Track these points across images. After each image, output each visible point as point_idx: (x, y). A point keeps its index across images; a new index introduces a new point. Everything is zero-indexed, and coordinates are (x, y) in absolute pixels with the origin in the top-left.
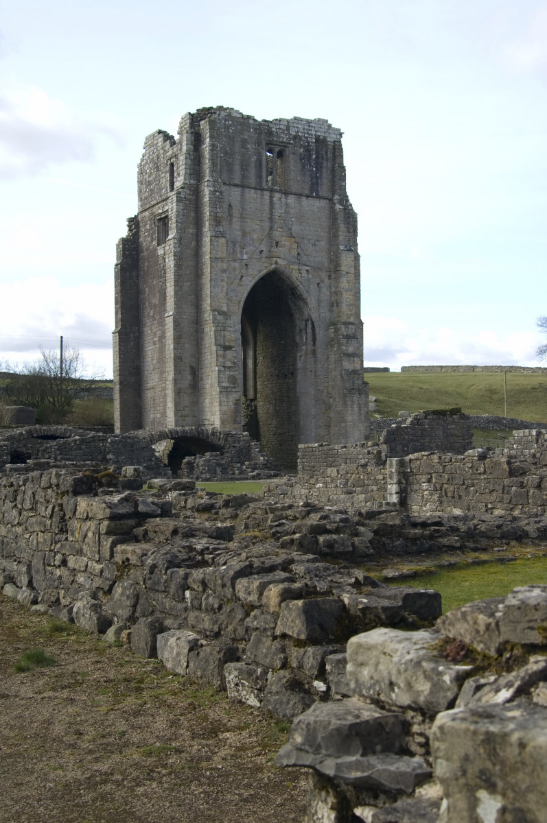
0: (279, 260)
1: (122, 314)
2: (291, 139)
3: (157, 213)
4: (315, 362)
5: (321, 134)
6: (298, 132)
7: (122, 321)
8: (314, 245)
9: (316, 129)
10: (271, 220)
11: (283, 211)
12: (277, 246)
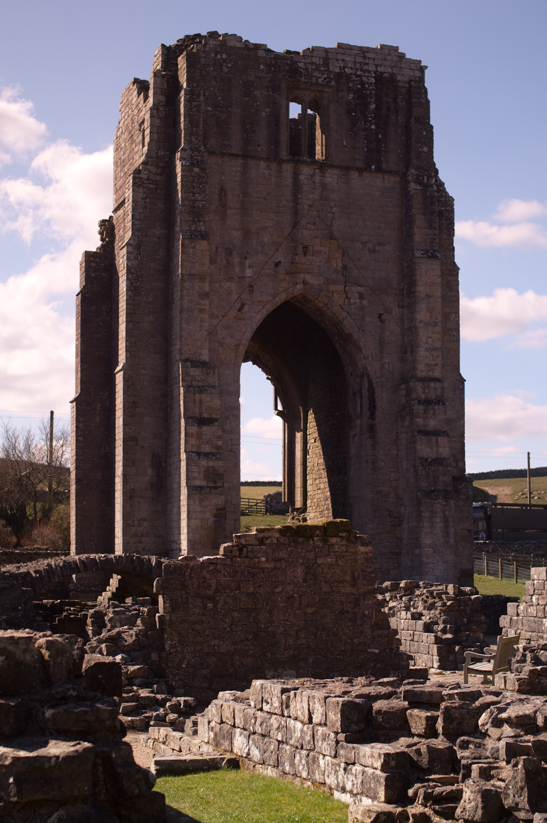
0: (309, 276)
2: (331, 79)
4: (374, 445)
5: (386, 70)
6: (344, 68)
9: (376, 62)
10: (296, 212)
11: (318, 197)
12: (305, 255)
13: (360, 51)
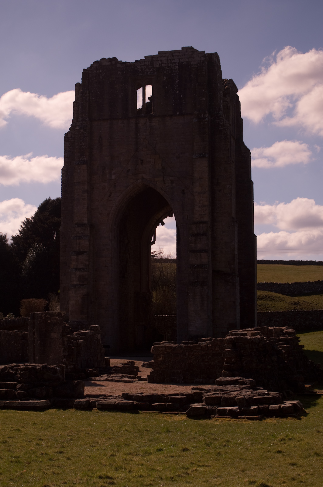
0: (144, 175)
6: (162, 64)
12: (142, 164)
13: (170, 53)
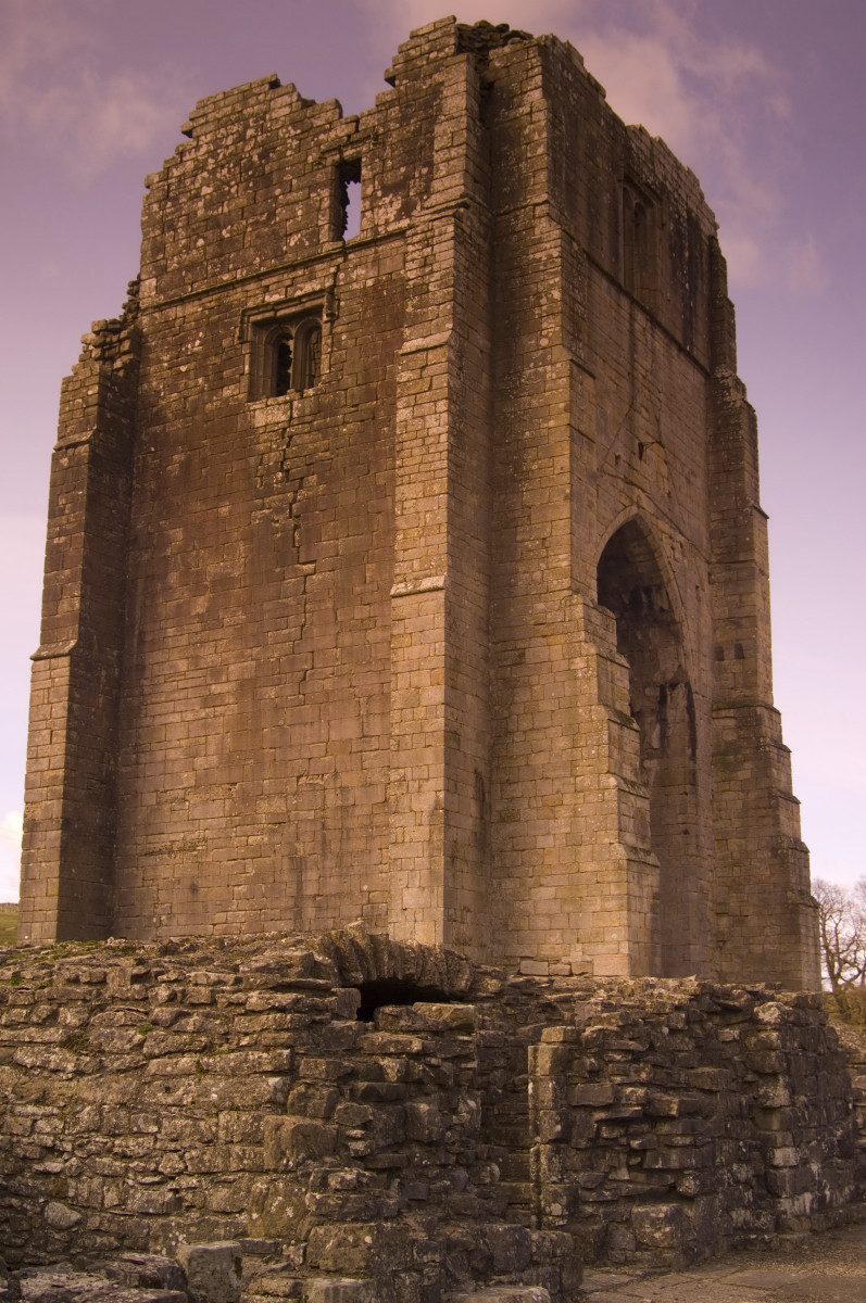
0: (643, 495)
1: (83, 597)
2: (657, 187)
3: (250, 304)
4: (697, 805)
5: (692, 207)
6: (665, 178)
7: (82, 620)
8: (689, 482)
9: (686, 190)
10: (632, 379)
11: (648, 367)
12: (641, 458)
13: (675, 163)
